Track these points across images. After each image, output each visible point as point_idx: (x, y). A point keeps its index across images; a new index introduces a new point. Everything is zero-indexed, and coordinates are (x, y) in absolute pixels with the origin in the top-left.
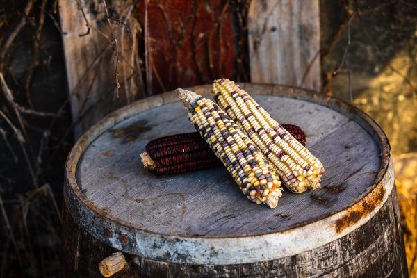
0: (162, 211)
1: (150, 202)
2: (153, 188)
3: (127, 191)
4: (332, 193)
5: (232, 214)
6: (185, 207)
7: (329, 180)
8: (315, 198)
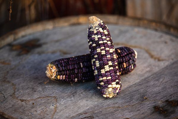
0: (39, 109)
1: (31, 102)
2: (35, 91)
3: (15, 92)
4: (172, 106)
5: (92, 115)
6: (57, 108)
7: (171, 95)
8: (157, 109)
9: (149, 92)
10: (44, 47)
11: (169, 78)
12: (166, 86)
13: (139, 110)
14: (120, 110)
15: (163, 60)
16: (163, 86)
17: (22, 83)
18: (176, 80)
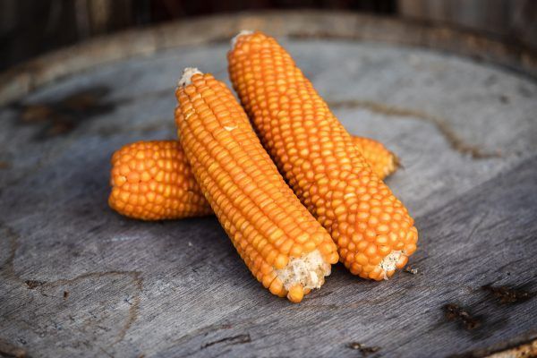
0: (82, 312)
1: (60, 290)
3: (13, 257)
4: (499, 305)
5: (246, 333)
6: (138, 308)
7: (501, 270)
8: (452, 312)
9: (434, 258)
10: (122, 114)
11: (503, 213)
12: (488, 239)
13: (395, 317)
14: (335, 317)
15: (488, 156)
16: (478, 241)
17: (40, 227)
18: (522, 220)
